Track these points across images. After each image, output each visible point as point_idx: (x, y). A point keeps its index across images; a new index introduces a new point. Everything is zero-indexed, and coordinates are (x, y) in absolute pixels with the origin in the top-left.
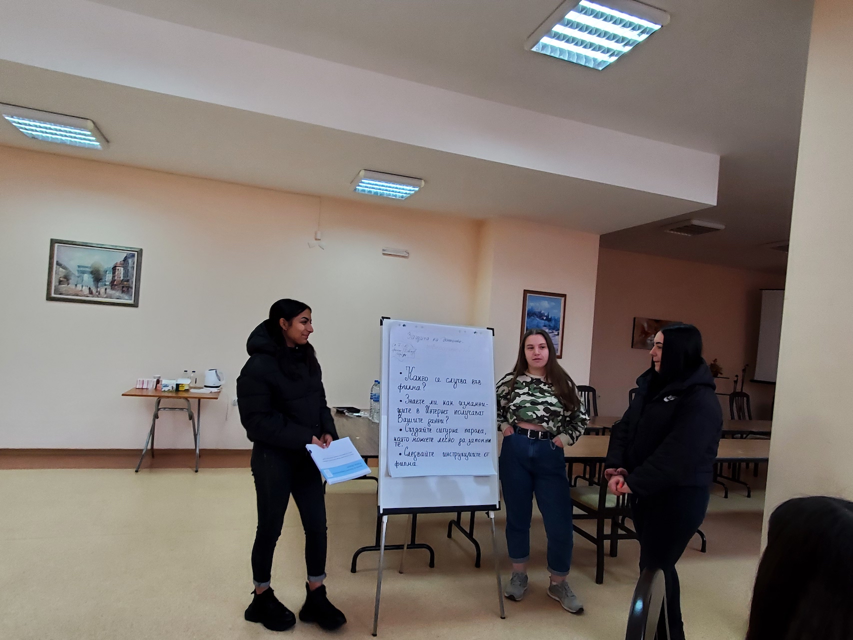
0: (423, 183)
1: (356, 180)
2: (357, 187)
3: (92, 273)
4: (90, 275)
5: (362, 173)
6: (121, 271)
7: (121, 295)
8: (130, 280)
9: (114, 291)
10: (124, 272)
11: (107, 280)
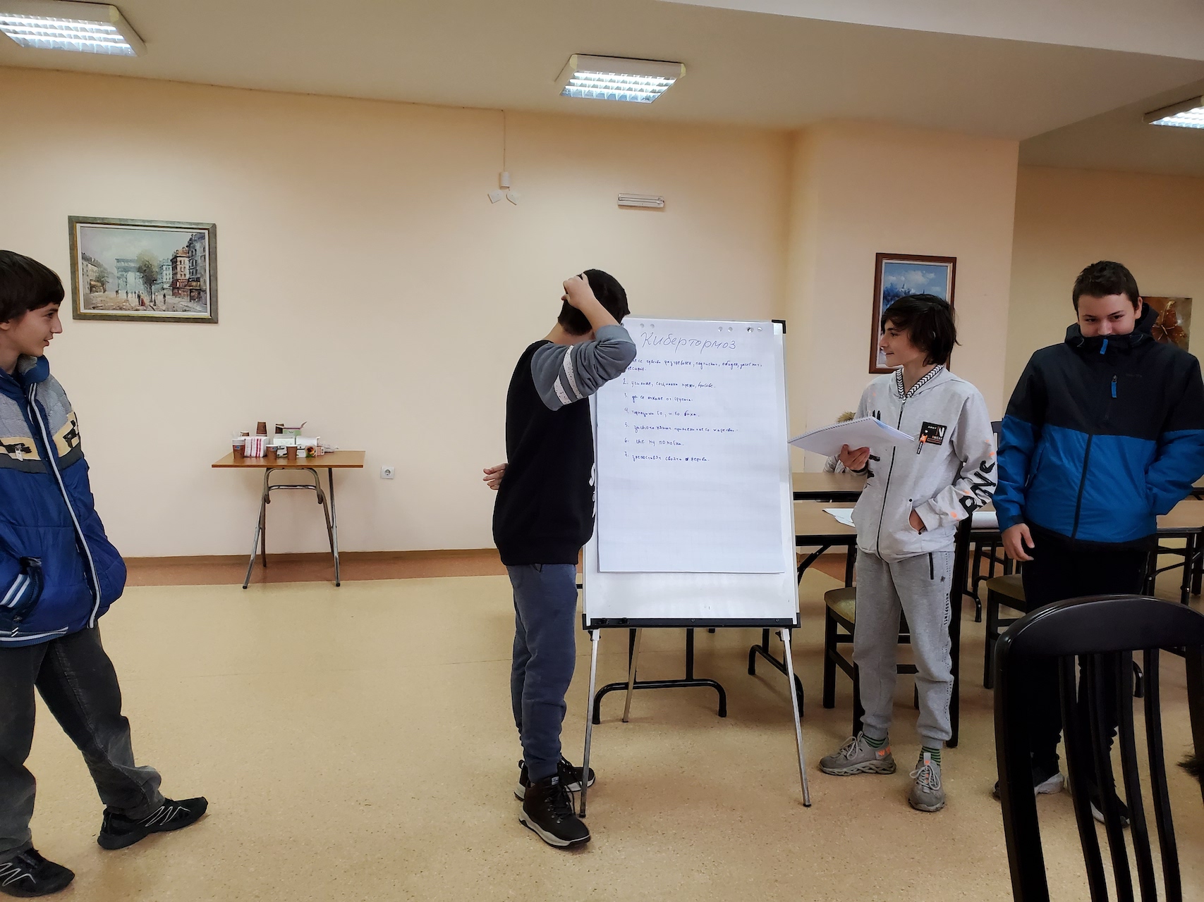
0: (683, 69)
1: (563, 74)
2: (567, 87)
3: (139, 270)
4: (138, 274)
5: (574, 61)
6: (185, 264)
7: (190, 305)
8: (201, 279)
9: (177, 299)
10: (191, 265)
11: (164, 280)
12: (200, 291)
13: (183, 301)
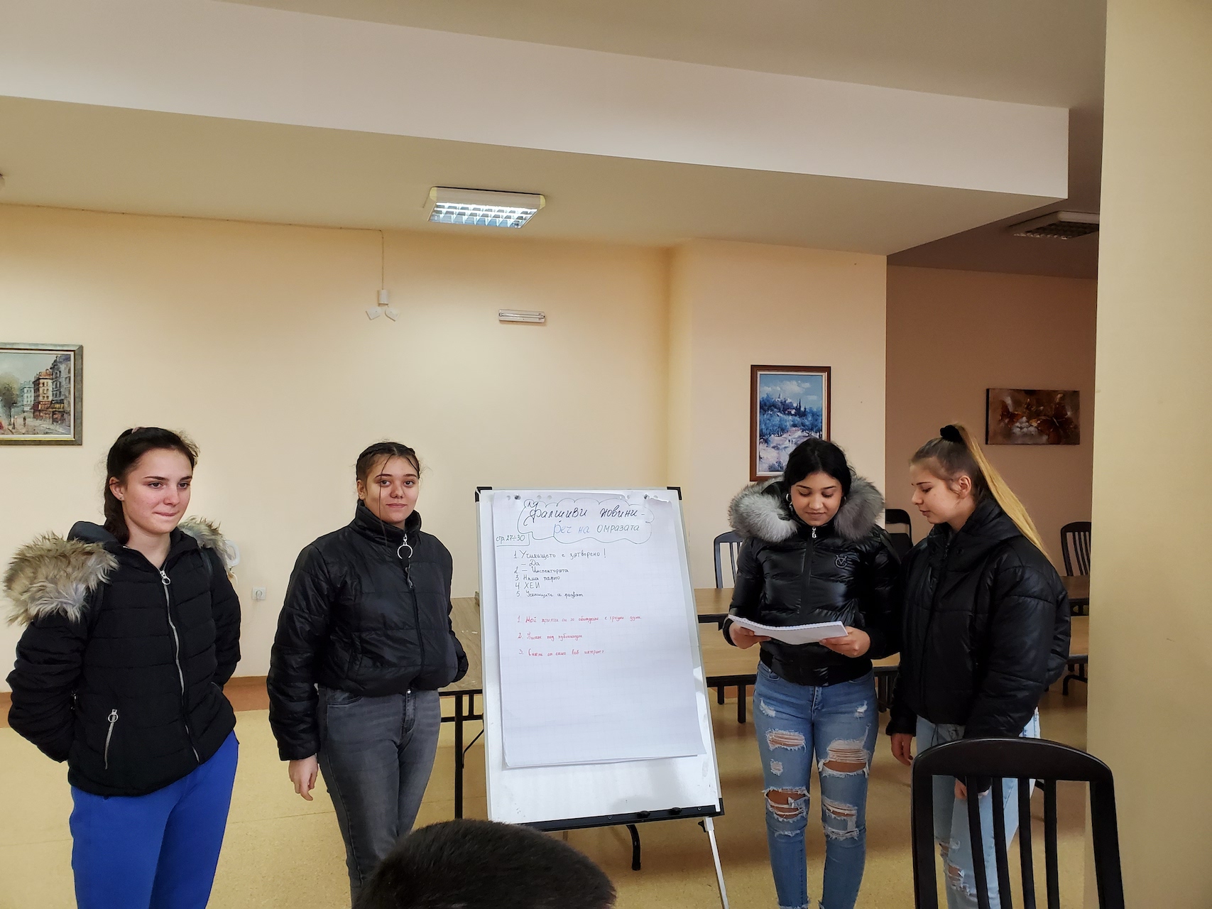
0: (542, 200)
1: (427, 204)
5: (434, 193)
6: (49, 385)
7: (52, 427)
8: (65, 401)
9: (38, 421)
10: (54, 387)
11: (25, 403)
12: (64, 413)
13: (45, 424)
